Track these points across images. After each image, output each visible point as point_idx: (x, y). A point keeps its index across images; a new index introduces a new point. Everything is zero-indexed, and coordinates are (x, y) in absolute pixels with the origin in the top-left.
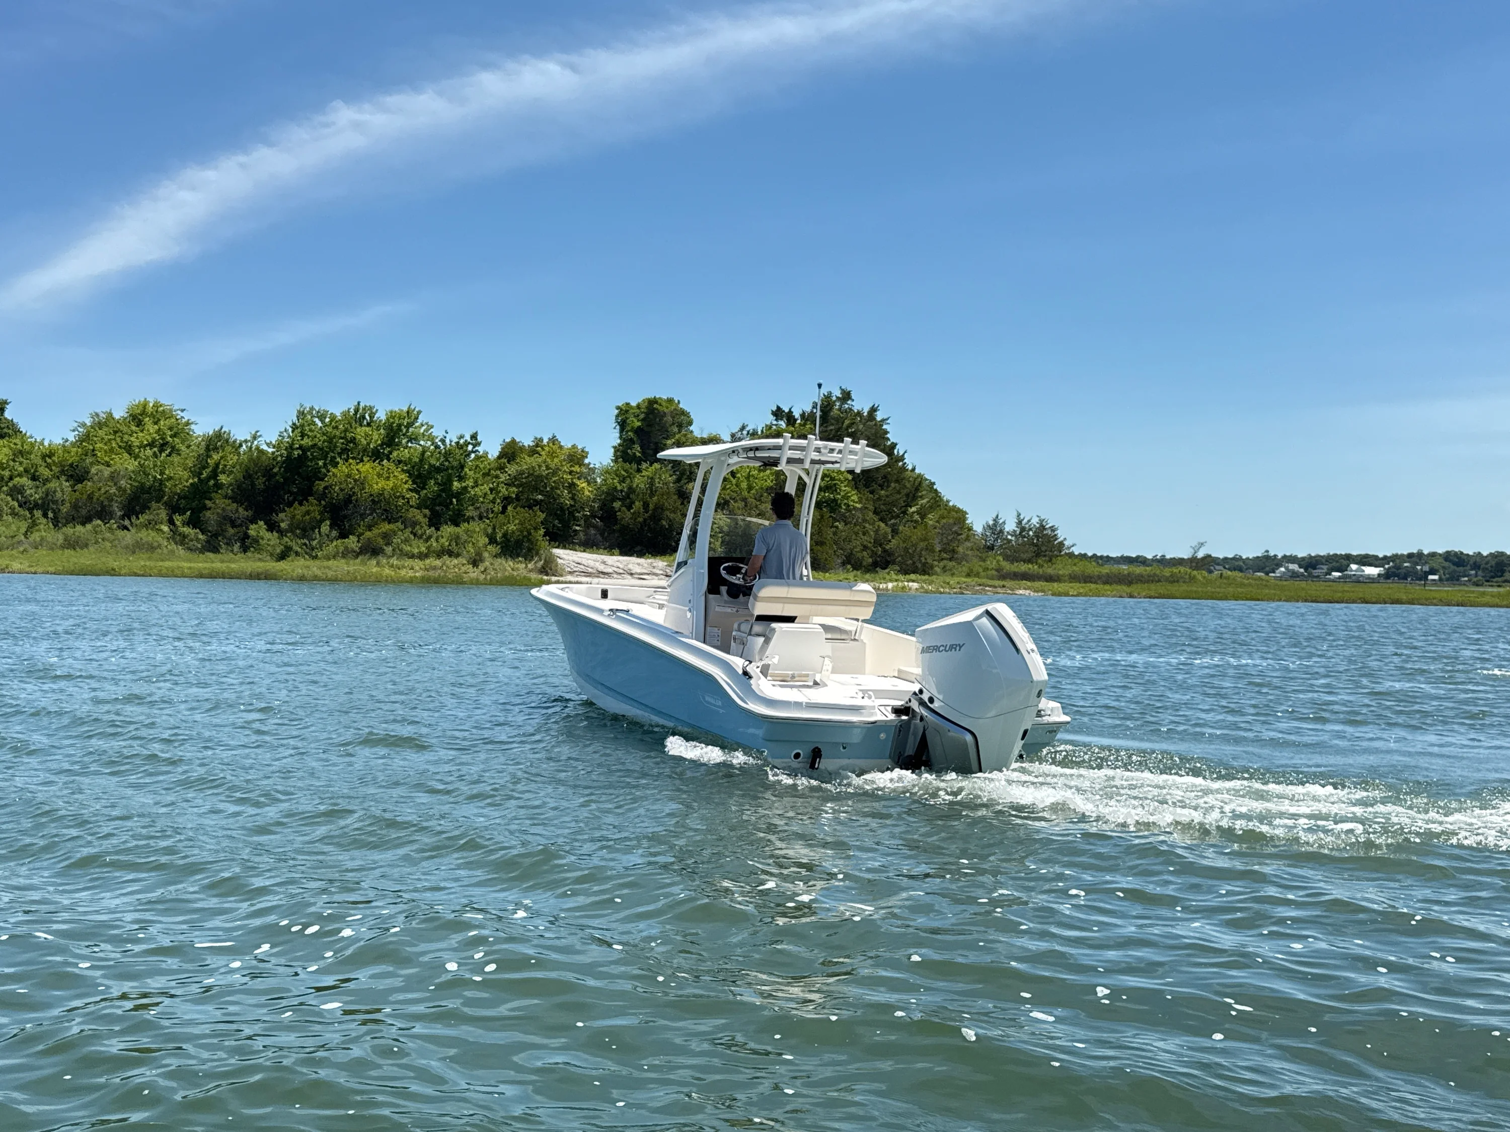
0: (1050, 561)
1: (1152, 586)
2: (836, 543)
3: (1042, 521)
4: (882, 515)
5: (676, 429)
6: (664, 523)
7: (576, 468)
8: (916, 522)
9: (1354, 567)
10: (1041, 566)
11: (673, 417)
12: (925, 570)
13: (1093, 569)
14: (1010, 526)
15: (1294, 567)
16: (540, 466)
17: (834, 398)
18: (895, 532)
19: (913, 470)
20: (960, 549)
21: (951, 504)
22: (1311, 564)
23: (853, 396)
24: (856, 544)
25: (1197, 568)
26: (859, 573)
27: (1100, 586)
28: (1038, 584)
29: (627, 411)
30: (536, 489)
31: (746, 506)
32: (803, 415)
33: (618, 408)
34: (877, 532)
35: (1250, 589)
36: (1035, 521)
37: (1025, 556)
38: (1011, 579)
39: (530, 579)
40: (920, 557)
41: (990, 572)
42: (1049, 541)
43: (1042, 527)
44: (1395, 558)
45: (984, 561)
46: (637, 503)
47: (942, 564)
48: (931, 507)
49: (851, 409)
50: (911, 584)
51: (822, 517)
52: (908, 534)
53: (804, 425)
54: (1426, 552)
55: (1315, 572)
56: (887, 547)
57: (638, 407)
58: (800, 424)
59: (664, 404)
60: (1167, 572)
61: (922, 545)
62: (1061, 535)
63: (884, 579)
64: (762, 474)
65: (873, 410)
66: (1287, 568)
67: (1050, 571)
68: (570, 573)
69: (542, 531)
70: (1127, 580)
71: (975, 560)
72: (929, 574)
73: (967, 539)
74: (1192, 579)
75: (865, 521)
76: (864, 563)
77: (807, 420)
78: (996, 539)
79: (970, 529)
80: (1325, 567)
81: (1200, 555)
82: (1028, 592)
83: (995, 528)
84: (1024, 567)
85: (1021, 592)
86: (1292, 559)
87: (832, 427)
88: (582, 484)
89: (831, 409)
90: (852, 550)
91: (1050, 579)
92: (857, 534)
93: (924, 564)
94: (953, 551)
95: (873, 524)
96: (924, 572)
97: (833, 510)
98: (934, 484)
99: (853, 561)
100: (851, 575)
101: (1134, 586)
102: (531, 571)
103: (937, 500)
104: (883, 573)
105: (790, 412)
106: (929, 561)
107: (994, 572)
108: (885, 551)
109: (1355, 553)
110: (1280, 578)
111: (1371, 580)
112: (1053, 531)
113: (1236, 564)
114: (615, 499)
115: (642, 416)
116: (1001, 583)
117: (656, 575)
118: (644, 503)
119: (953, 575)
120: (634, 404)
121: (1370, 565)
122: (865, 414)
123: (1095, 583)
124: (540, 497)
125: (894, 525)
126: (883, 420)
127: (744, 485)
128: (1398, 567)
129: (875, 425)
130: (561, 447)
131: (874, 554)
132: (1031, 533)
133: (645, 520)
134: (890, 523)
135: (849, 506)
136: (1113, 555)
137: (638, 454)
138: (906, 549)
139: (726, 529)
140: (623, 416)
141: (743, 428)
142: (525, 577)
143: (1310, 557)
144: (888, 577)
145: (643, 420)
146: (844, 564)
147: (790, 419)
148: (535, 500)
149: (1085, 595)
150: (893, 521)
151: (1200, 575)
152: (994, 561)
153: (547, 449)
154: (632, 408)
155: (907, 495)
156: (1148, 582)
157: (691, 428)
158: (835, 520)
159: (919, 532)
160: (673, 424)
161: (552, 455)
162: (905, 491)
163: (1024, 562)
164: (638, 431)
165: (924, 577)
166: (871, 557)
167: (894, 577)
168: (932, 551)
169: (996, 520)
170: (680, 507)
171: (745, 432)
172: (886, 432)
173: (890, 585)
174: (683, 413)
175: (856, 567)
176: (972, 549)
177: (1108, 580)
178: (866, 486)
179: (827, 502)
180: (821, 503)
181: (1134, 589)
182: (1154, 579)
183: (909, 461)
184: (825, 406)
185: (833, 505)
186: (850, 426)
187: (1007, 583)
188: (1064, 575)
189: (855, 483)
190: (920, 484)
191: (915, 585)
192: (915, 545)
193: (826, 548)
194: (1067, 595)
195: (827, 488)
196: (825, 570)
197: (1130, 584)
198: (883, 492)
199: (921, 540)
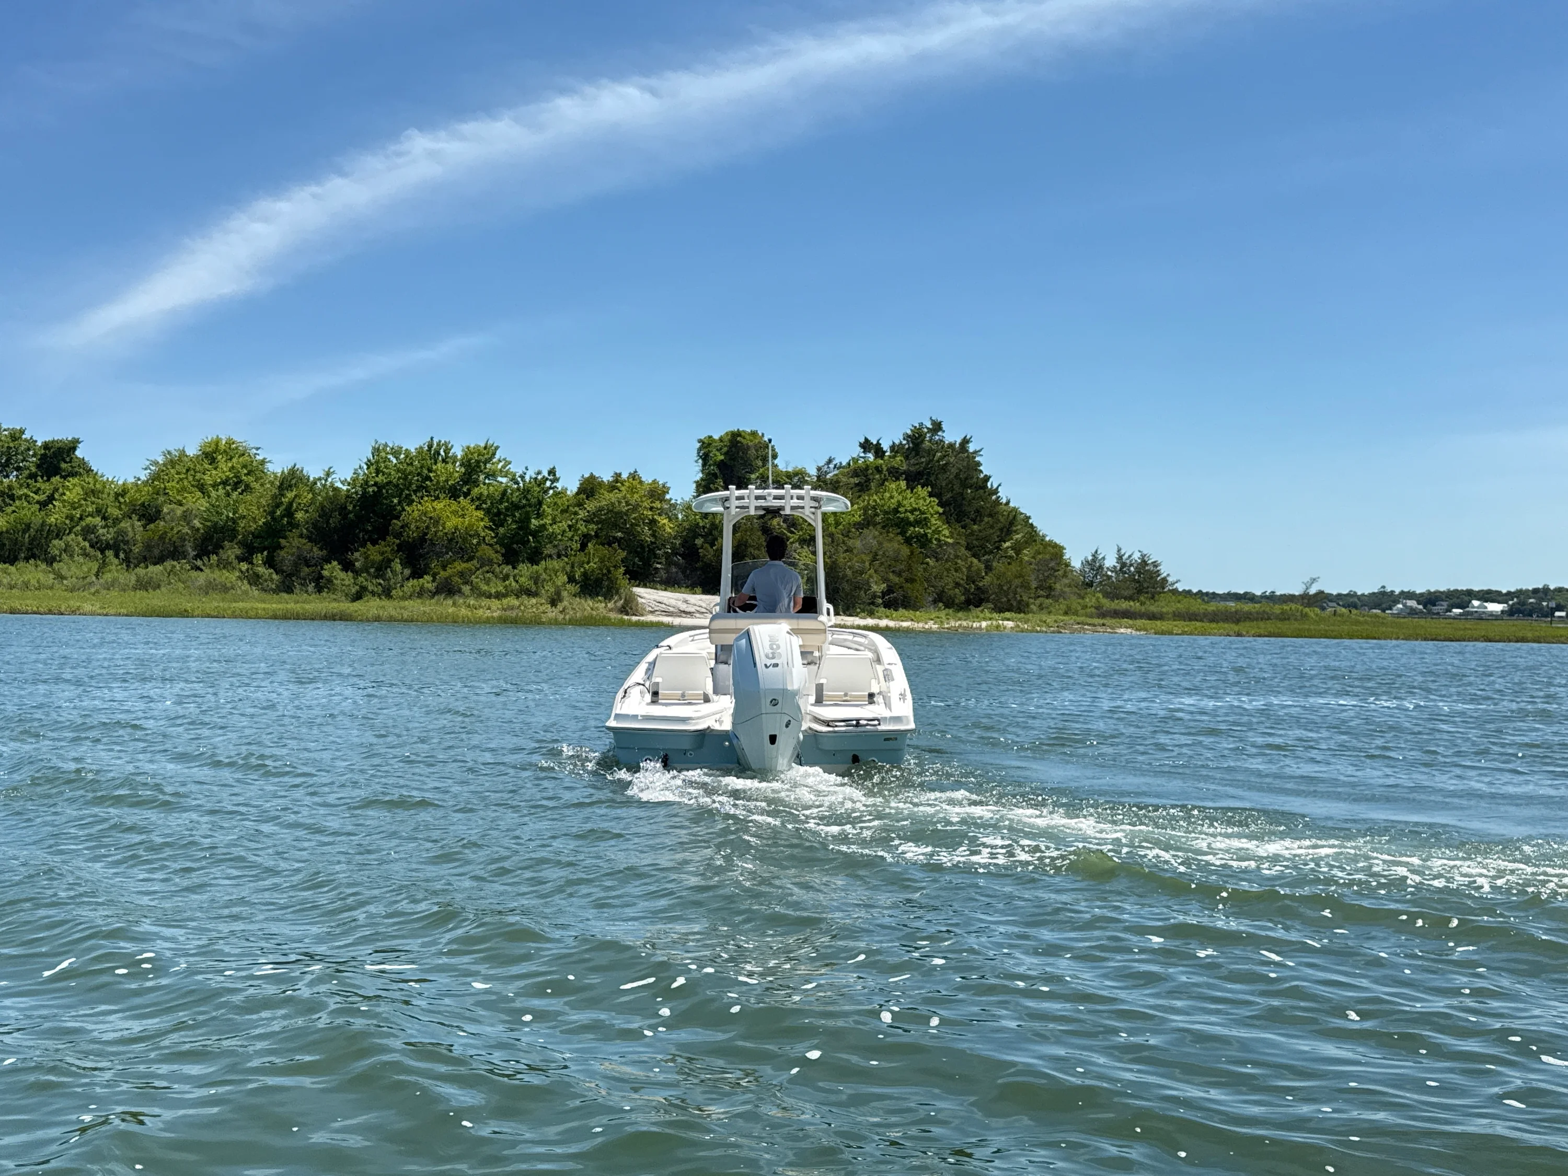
0: (1153, 598)
1: (1262, 624)
2: (927, 580)
3: (1143, 556)
4: (975, 550)
5: (760, 463)
6: (748, 560)
7: (657, 504)
8: (1011, 557)
9: (1476, 603)
10: (1142, 604)
11: (757, 450)
12: (1020, 608)
13: (1198, 606)
14: (1110, 562)
15: (1412, 603)
16: (620, 502)
17: (924, 429)
18: (989, 568)
19: (1008, 503)
20: (1058, 586)
21: (1047, 539)
22: (1430, 600)
23: (944, 426)
24: (948, 582)
25: (1309, 605)
26: (951, 611)
27: (1206, 625)
28: (1139, 622)
29: (709, 444)
30: (615, 526)
31: (833, 542)
32: (893, 447)
33: (700, 441)
34: (969, 568)
35: (1366, 627)
36: (1136, 556)
37: (1126, 593)
38: (1112, 617)
39: (609, 619)
40: (1015, 594)
41: (1089, 610)
42: (1152, 578)
43: (1144, 563)
44: (1519, 593)
45: (1083, 598)
47: (1038, 602)
48: (1026, 542)
49: (942, 441)
50: (1006, 623)
51: (912, 553)
52: (1003, 569)
53: (894, 457)
54: (1552, 587)
55: (1435, 609)
56: (981, 584)
57: (721, 440)
58: (889, 457)
59: (747, 437)
60: (1277, 609)
61: (1017, 582)
62: (1164, 570)
63: (977, 617)
65: (965, 441)
66: (1404, 605)
67: (1153, 608)
68: (652, 612)
69: (622, 570)
70: (1236, 618)
71: (1074, 598)
72: (1025, 612)
73: (1065, 575)
74: (1305, 616)
75: (957, 557)
76: (957, 601)
77: (897, 452)
78: (1096, 575)
79: (1067, 565)
80: (1445, 604)
81: (1312, 591)
82: (1129, 630)
83: (1095, 564)
84: (1124, 605)
85: (1122, 630)
86: (1409, 595)
87: (925, 460)
88: (663, 521)
89: (922, 441)
90: (943, 588)
91: (1152, 617)
92: (948, 570)
93: (1020, 602)
94: (1050, 588)
95: (966, 560)
96: (1019, 611)
97: (923, 546)
98: (1029, 518)
99: (944, 599)
100: (943, 614)
101: (1242, 624)
102: (611, 610)
103: (1032, 535)
104: (976, 611)
105: (878, 444)
106: (1025, 598)
107: (1093, 610)
108: (978, 588)
109: (1476, 589)
110: (1398, 615)
111: (1493, 617)
112: (1156, 566)
113: (1351, 601)
114: (696, 536)
115: (725, 449)
116: (1101, 621)
119: (1050, 613)
120: (716, 437)
121: (1493, 601)
122: (957, 446)
123: (1201, 621)
124: (619, 534)
125: (988, 561)
126: (976, 452)
128: (1523, 603)
129: (968, 457)
130: (641, 482)
131: (966, 591)
132: (1132, 569)
134: (983, 559)
135: (940, 541)
136: (1220, 592)
138: (1000, 586)
140: (706, 449)
141: (830, 461)
142: (604, 617)
143: (1429, 593)
144: (982, 615)
145: (726, 454)
146: (935, 602)
147: (878, 451)
148: (614, 538)
149: (1191, 634)
150: (986, 557)
151: (1313, 612)
152: (1093, 598)
153: (627, 484)
154: (714, 441)
155: (1001, 530)
156: (1257, 619)
157: (776, 462)
158: (927, 556)
159: (1014, 568)
160: (758, 457)
161: (632, 490)
162: (1000, 525)
163: (1126, 598)
164: (721, 465)
165: (1019, 616)
166: (963, 595)
167: (988, 615)
168: (1030, 589)
169: (1095, 555)
171: (832, 466)
172: (979, 464)
173: (984, 624)
174: (768, 446)
175: (948, 606)
176: (1070, 586)
177: (1214, 618)
178: (958, 521)
179: (917, 537)
180: (911, 538)
181: (1242, 627)
182: (1264, 617)
183: (1003, 495)
184: (916, 438)
185: (923, 541)
186: (942, 458)
187: (1108, 621)
188: (1167, 613)
189: (946, 518)
190: (1015, 517)
191: (1010, 624)
192: (1009, 582)
193: (917, 585)
194: (1170, 633)
195: (918, 523)
196: (915, 608)
197: (1237, 621)
198: (975, 527)
199: (1016, 577)
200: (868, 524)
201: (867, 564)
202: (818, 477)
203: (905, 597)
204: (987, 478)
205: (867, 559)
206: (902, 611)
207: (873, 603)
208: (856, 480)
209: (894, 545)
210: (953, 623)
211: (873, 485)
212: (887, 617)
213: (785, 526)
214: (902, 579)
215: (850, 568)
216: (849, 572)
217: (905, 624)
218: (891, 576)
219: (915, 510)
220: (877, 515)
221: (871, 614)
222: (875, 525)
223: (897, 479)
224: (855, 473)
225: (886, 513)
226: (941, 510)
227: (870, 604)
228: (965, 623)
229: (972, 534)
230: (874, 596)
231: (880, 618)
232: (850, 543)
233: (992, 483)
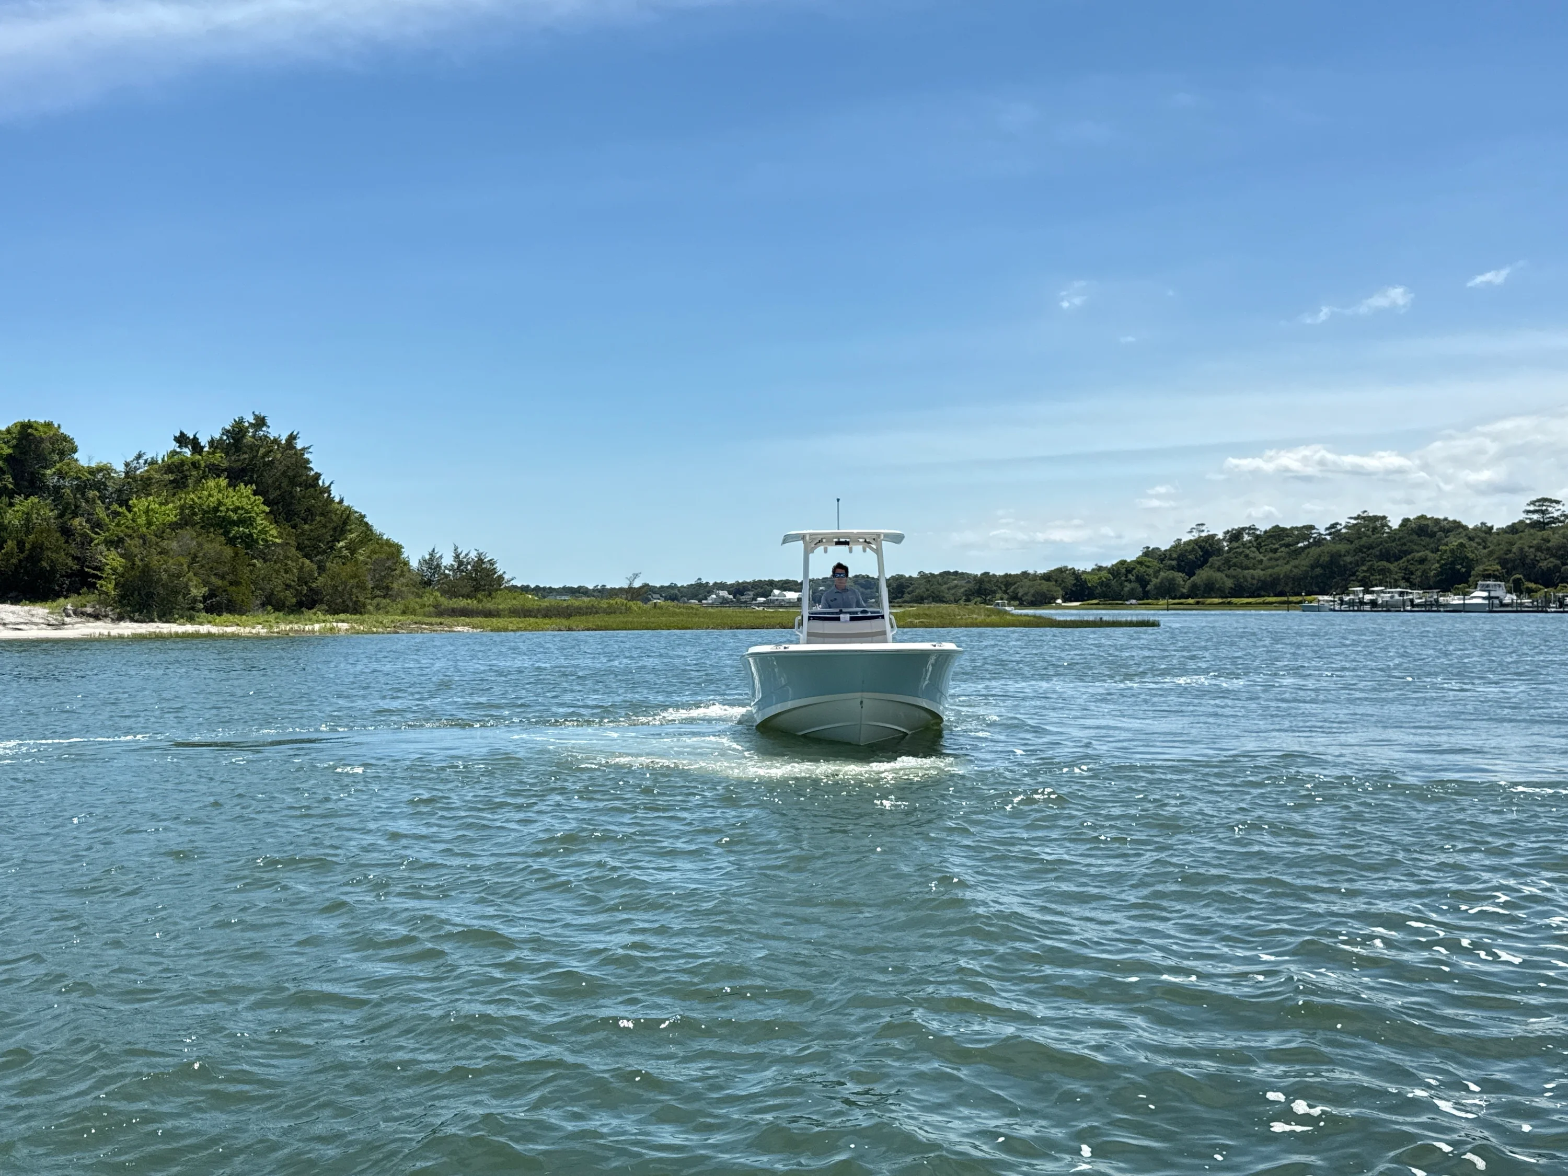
0: (490, 595)
1: (591, 618)
2: (254, 583)
3: (480, 555)
4: (306, 550)
5: (56, 457)
6: (44, 564)
8: (345, 557)
9: (776, 592)
10: (480, 601)
11: (53, 444)
12: (355, 609)
13: (535, 602)
14: (448, 560)
15: (724, 593)
17: (246, 424)
18: (321, 568)
19: (341, 501)
20: (395, 586)
21: (385, 537)
22: (739, 590)
23: (269, 421)
24: (278, 583)
25: (632, 599)
26: (281, 614)
27: (540, 620)
28: (476, 620)
31: (144, 543)
32: (211, 443)
34: (301, 569)
35: (681, 618)
36: (473, 555)
37: (465, 591)
38: (449, 615)
40: (351, 595)
41: (427, 609)
42: (488, 576)
43: (481, 561)
45: (421, 597)
46: (9, 542)
47: (375, 601)
48: (361, 542)
49: (266, 437)
50: (340, 624)
51: (236, 554)
52: (337, 569)
53: (214, 453)
55: (743, 598)
56: (314, 585)
57: (8, 432)
58: (208, 452)
59: (41, 429)
60: (604, 603)
61: (352, 582)
62: (500, 568)
63: (310, 620)
64: (163, 508)
65: (292, 438)
66: (718, 595)
67: (490, 605)
70: (567, 613)
71: (411, 597)
72: (361, 613)
74: (628, 610)
75: (287, 557)
76: (287, 603)
77: (217, 448)
78: (434, 574)
79: (406, 564)
80: (751, 593)
81: (637, 584)
82: (466, 628)
83: (432, 563)
84: (462, 603)
85: (459, 629)
86: (721, 586)
87: (246, 456)
89: (244, 436)
90: (272, 590)
91: (489, 614)
92: (277, 572)
93: (356, 603)
94: (388, 588)
95: (297, 561)
96: (355, 612)
97: (248, 546)
98: (364, 516)
99: (274, 602)
100: (272, 618)
101: (573, 619)
103: (368, 534)
104: (309, 614)
105: (195, 438)
106: (361, 599)
107: (432, 609)
108: (311, 589)
109: (776, 579)
110: (712, 605)
111: (791, 604)
112: (492, 564)
113: (672, 593)
115: (14, 442)
116: (438, 620)
117: (36, 624)
118: (18, 543)
119: (387, 612)
121: (790, 590)
122: (283, 442)
123: (536, 617)
125: (320, 561)
126: (304, 449)
127: (142, 520)
129: (295, 454)
131: (298, 593)
132: (469, 567)
133: (20, 561)
134: (316, 559)
135: (267, 541)
136: (556, 586)
137: (11, 486)
138: (335, 587)
139: (120, 570)
141: (139, 456)
143: (738, 583)
144: (314, 618)
145: (14, 447)
146: (263, 605)
147: (195, 445)
149: (525, 630)
150: (319, 557)
151: (635, 605)
152: (432, 597)
155: (335, 529)
156: (586, 614)
157: (76, 456)
158: (253, 557)
159: (349, 568)
160: (53, 451)
162: (332, 525)
163: (463, 596)
164: (10, 459)
165: (354, 617)
166: (295, 596)
167: (322, 617)
168: (365, 589)
169: (432, 554)
170: (64, 546)
171: (142, 461)
172: (308, 461)
173: (317, 627)
174: (65, 438)
175: (277, 609)
176: (407, 585)
177: (547, 613)
178: (288, 520)
179: (241, 537)
180: (235, 538)
181: (572, 622)
182: (591, 611)
183: (336, 494)
184: (237, 433)
185: (249, 542)
186: (267, 454)
187: (447, 620)
188: (503, 610)
189: (273, 516)
190: (348, 517)
191: (344, 626)
192: (345, 583)
193: (243, 588)
194: (506, 630)
195: (241, 522)
196: (242, 613)
197: (569, 616)
198: (306, 527)
199: (352, 577)
200: (186, 524)
201: (185, 566)
202: (127, 473)
203: (229, 601)
204: (318, 476)
205: (185, 561)
206: (226, 616)
207: (193, 609)
208: (171, 477)
209: (215, 546)
210: (283, 627)
211: (190, 481)
212: (210, 622)
213: (88, 526)
214: (227, 584)
215: (165, 570)
216: (164, 576)
217: (229, 630)
218: (213, 579)
219: (238, 508)
220: (195, 514)
221: (191, 620)
222: (194, 525)
223: (219, 476)
224: (168, 468)
225: (205, 512)
226: (267, 509)
227: (189, 609)
228: (296, 627)
229: (303, 533)
230: (195, 600)
231: (201, 624)
232: (164, 544)
233: (324, 481)
